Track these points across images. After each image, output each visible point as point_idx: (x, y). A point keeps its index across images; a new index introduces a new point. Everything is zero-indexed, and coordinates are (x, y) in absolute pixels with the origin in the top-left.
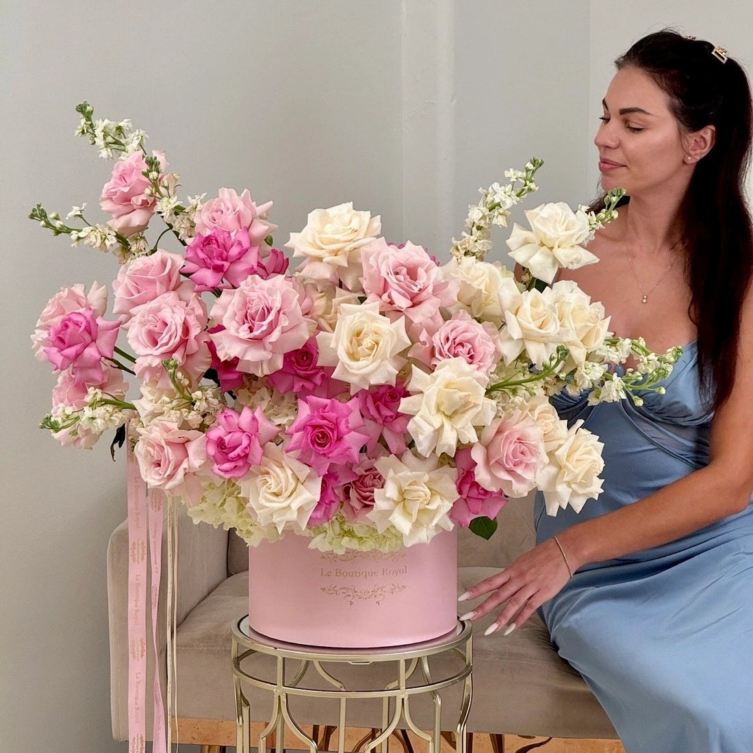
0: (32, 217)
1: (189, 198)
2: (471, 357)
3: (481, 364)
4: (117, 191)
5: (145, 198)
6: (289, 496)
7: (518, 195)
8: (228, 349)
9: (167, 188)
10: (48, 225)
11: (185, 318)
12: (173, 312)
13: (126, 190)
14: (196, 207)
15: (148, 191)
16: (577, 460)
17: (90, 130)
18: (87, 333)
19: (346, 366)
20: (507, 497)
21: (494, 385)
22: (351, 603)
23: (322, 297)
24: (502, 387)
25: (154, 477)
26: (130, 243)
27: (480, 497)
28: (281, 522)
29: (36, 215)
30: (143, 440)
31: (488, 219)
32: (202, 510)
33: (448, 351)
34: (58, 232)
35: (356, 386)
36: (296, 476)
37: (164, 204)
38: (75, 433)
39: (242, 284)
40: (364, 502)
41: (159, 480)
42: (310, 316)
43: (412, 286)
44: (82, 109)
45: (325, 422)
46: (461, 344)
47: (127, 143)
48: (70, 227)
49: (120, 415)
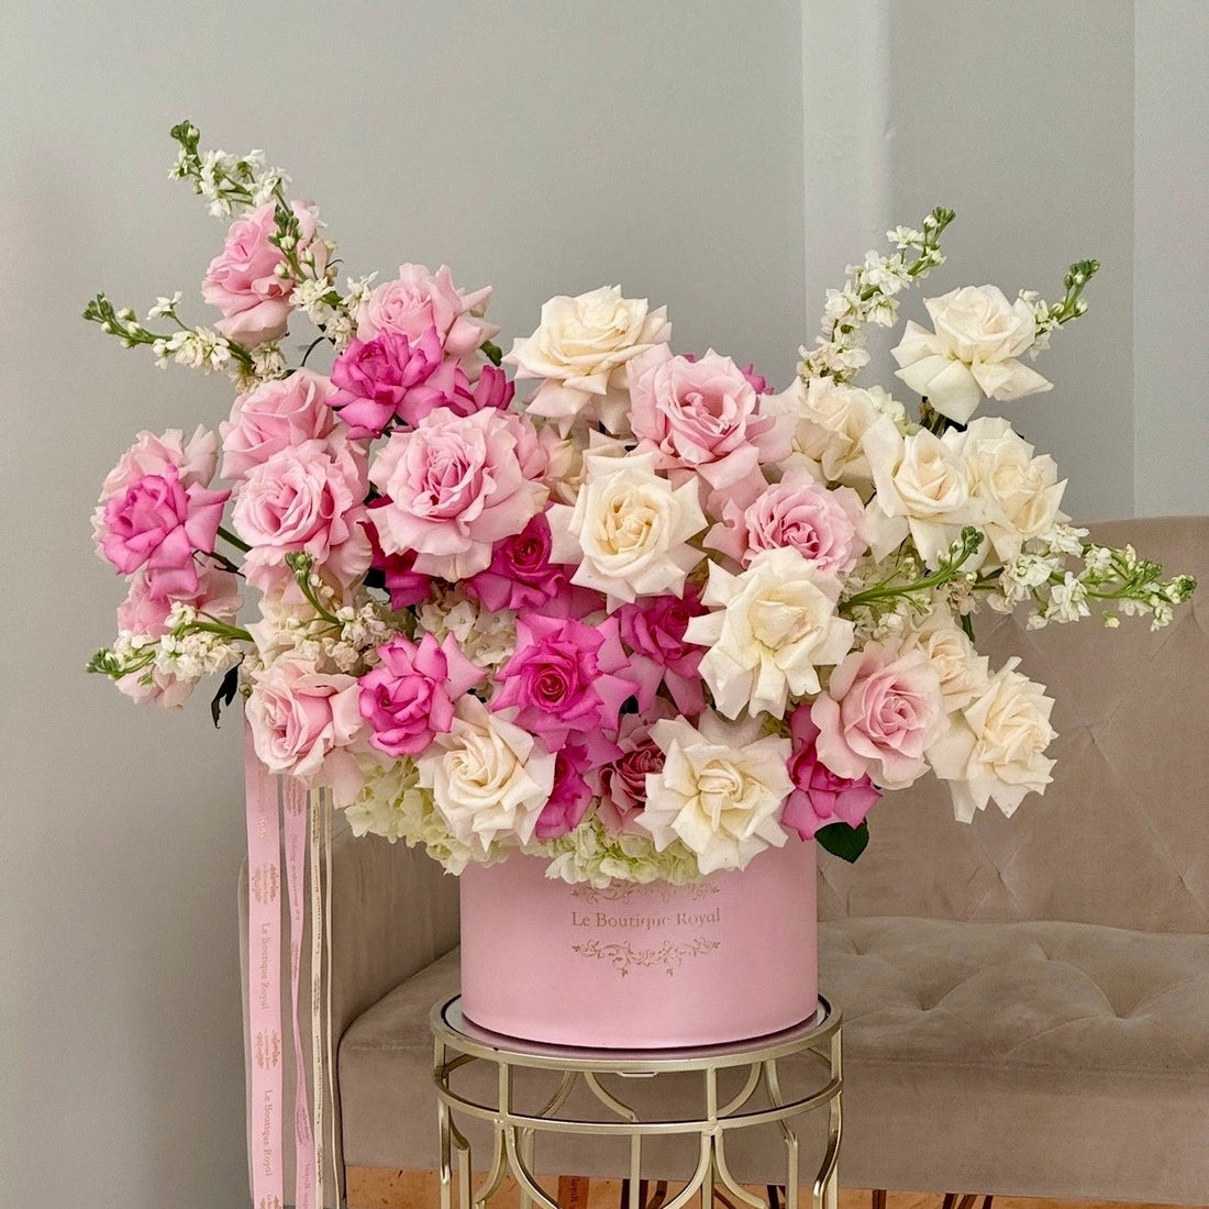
0: (89, 315)
1: (350, 280)
2: (815, 548)
3: (830, 559)
4: (227, 272)
5: (275, 283)
6: (501, 786)
7: (912, 272)
8: (397, 535)
9: (312, 264)
10: (115, 329)
11: (326, 483)
12: (307, 472)
13: (243, 268)
14: (360, 297)
15: (279, 270)
16: (1004, 726)
17: (195, 170)
18: (169, 510)
19: (595, 563)
20: (879, 788)
21: (856, 596)
22: (625, 972)
23: (567, 446)
24: (869, 599)
25: (276, 753)
26: (254, 359)
27: (833, 788)
28: (488, 830)
29: (96, 313)
30: (260, 691)
31: (860, 313)
32: (368, 813)
33: (773, 537)
34: (133, 342)
35: (616, 599)
36: (513, 753)
37: (307, 292)
38: (147, 679)
39: (423, 423)
40: (636, 797)
41: (285, 759)
42: (541, 478)
43: (711, 426)
44: (180, 133)
45: (556, 659)
46: (796, 525)
47: (256, 191)
48: (152, 333)
49: (225, 649)
